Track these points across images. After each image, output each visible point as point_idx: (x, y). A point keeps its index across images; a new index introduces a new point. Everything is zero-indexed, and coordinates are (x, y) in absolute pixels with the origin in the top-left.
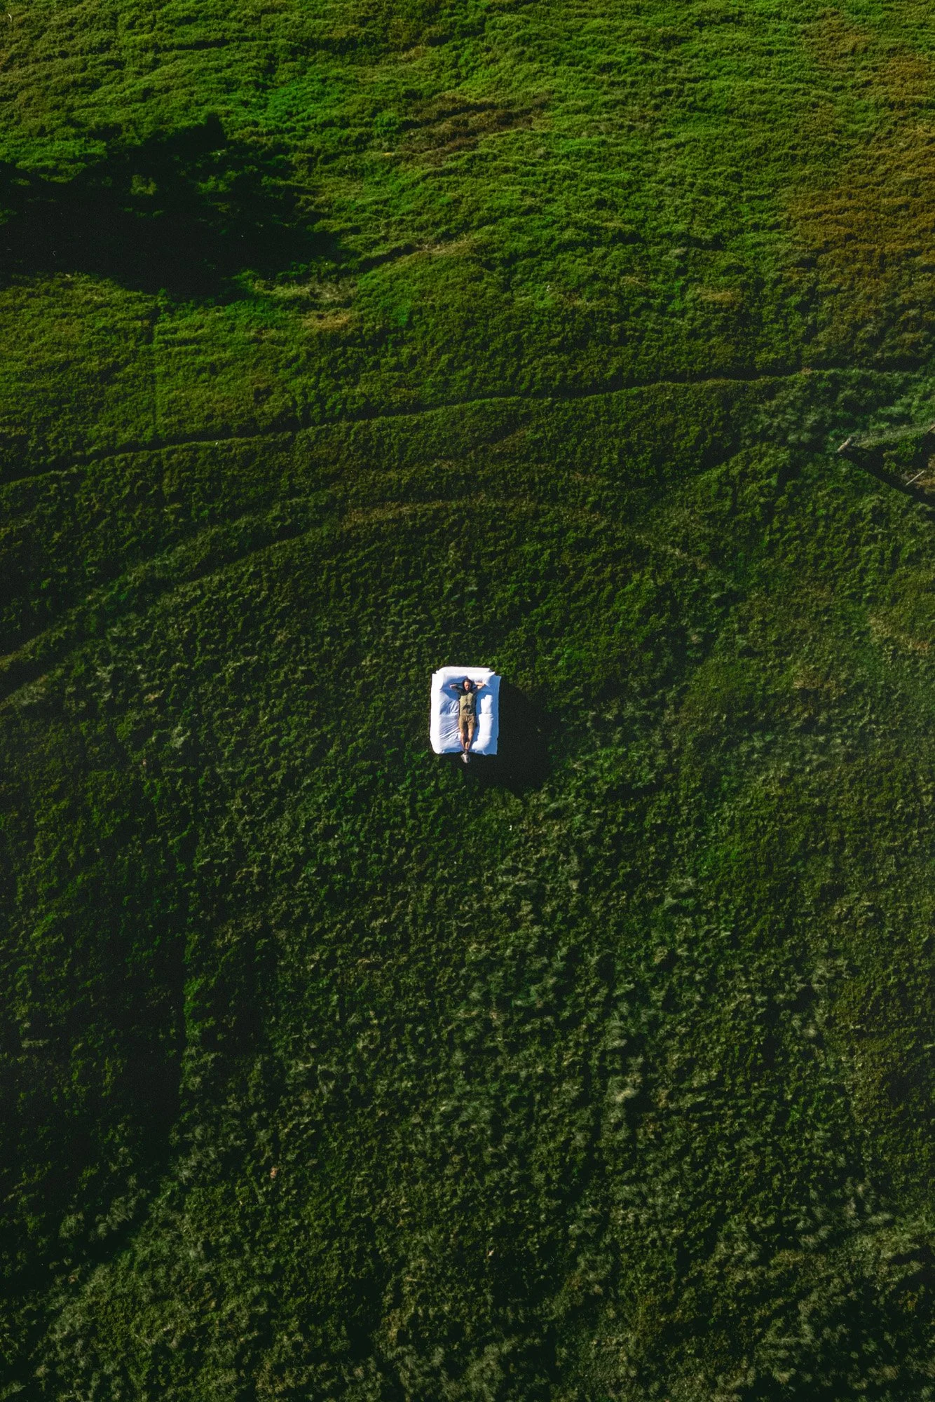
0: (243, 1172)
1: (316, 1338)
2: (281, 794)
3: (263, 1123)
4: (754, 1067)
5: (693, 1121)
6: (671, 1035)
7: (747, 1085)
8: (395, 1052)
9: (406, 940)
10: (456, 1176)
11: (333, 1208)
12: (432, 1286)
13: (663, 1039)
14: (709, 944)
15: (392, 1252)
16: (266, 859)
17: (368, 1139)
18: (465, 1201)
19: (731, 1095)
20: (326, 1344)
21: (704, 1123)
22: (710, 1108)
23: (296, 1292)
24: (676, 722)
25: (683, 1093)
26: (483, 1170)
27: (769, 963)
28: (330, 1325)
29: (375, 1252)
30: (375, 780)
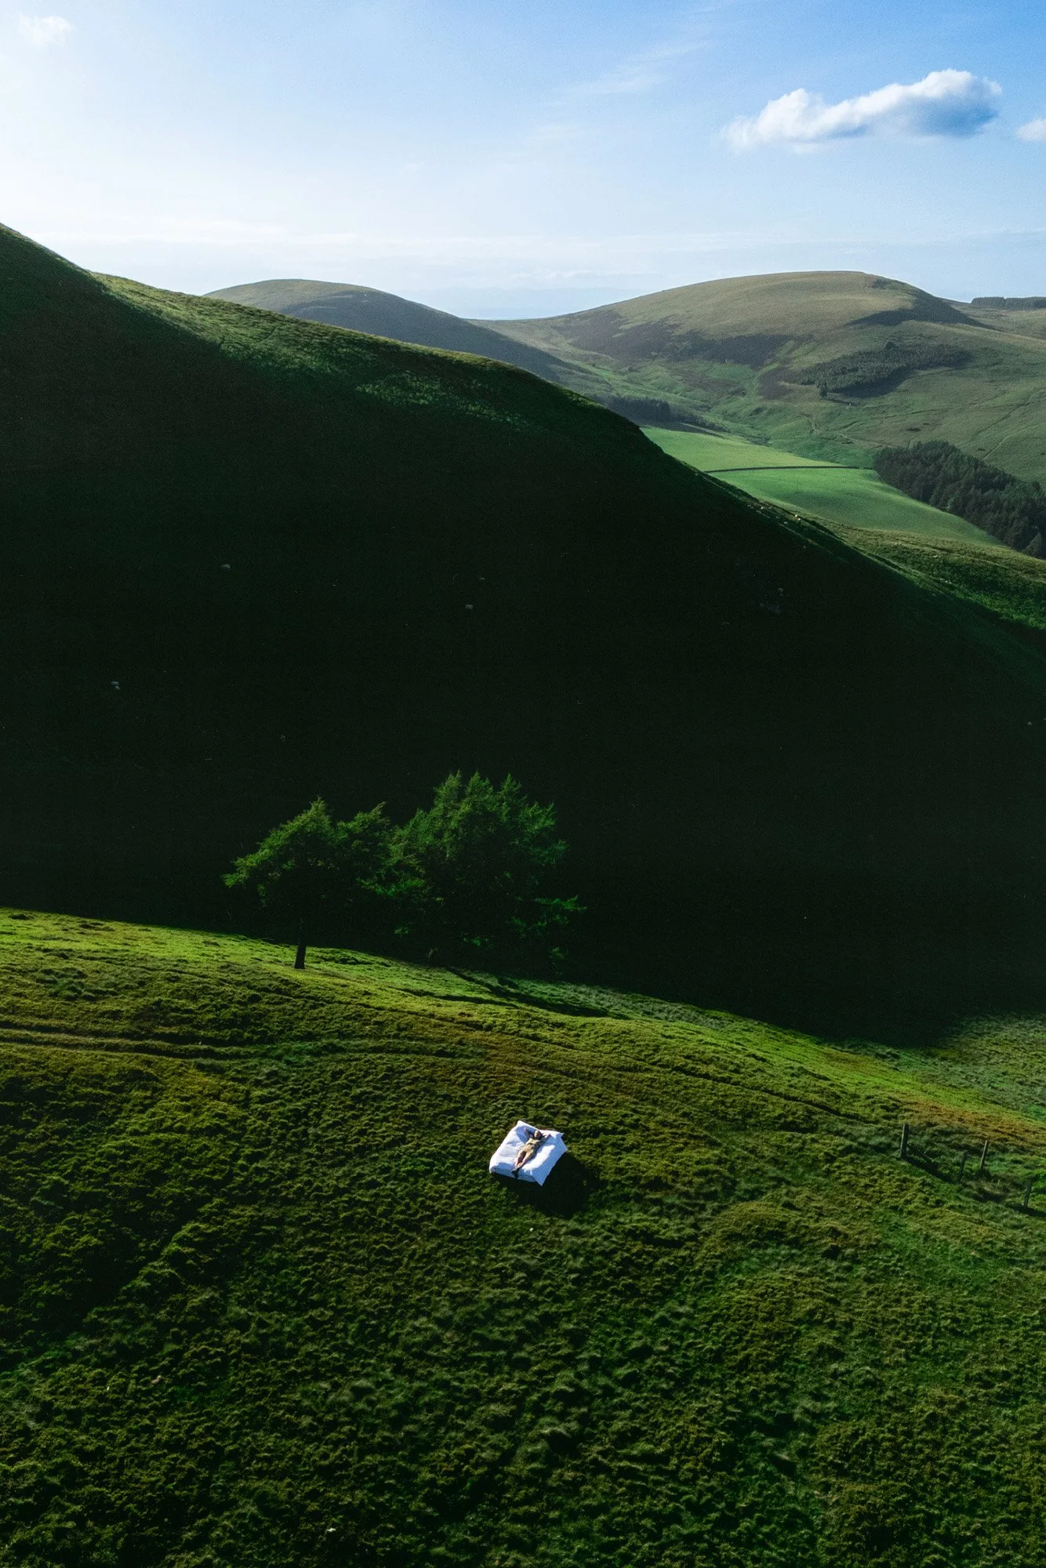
0: (129, 1370)
1: (87, 1534)
2: (349, 1156)
3: (177, 1339)
4: (707, 1461)
5: (621, 1485)
6: (624, 1406)
7: (696, 1475)
8: (339, 1331)
9: (397, 1264)
10: (337, 1444)
11: (193, 1426)
12: (246, 1541)
13: (615, 1407)
14: (691, 1353)
15: (225, 1490)
16: (309, 1183)
17: (267, 1384)
18: (333, 1467)
19: (673, 1475)
20: (91, 1547)
21: (634, 1493)
22: (645, 1479)
23: (100, 1480)
24: (709, 1219)
25: (617, 1457)
26: (366, 1449)
27: (750, 1383)
28: (108, 1532)
29: (207, 1482)
30: (431, 1171)
